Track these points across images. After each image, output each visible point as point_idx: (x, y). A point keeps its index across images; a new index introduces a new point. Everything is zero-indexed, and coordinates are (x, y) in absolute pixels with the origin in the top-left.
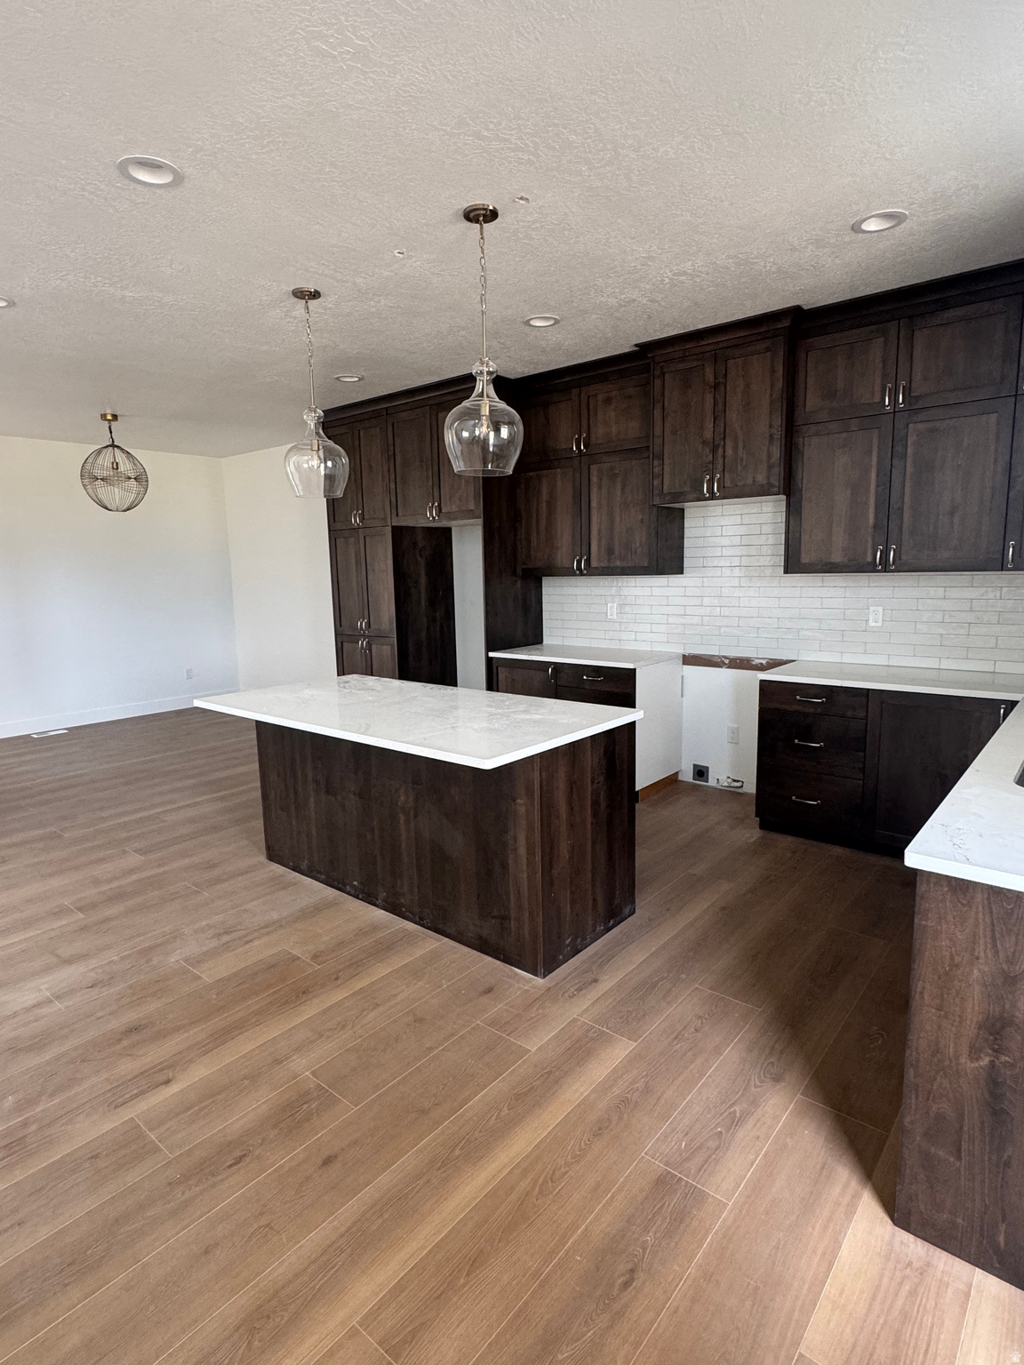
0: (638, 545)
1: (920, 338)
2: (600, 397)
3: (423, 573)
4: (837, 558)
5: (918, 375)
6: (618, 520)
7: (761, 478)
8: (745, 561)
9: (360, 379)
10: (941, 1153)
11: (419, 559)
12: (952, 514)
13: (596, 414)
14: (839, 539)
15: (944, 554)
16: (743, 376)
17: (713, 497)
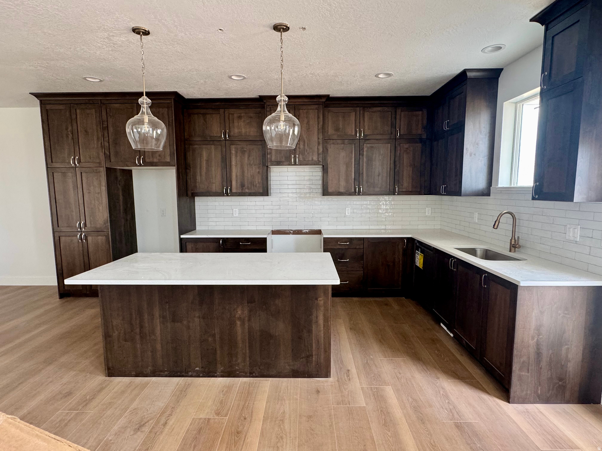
0: (257, 183)
1: (367, 114)
2: (235, 115)
3: (121, 194)
4: (342, 190)
5: (366, 128)
6: (246, 172)
7: (315, 158)
8: (298, 191)
9: (101, 81)
10: (523, 374)
11: (119, 187)
12: (379, 176)
13: (233, 122)
14: (343, 183)
15: (377, 189)
16: (306, 117)
17: (295, 164)
